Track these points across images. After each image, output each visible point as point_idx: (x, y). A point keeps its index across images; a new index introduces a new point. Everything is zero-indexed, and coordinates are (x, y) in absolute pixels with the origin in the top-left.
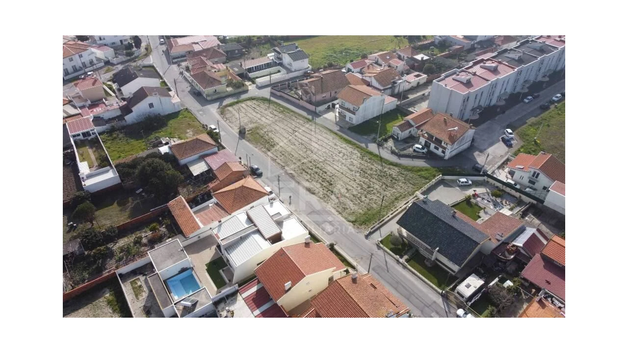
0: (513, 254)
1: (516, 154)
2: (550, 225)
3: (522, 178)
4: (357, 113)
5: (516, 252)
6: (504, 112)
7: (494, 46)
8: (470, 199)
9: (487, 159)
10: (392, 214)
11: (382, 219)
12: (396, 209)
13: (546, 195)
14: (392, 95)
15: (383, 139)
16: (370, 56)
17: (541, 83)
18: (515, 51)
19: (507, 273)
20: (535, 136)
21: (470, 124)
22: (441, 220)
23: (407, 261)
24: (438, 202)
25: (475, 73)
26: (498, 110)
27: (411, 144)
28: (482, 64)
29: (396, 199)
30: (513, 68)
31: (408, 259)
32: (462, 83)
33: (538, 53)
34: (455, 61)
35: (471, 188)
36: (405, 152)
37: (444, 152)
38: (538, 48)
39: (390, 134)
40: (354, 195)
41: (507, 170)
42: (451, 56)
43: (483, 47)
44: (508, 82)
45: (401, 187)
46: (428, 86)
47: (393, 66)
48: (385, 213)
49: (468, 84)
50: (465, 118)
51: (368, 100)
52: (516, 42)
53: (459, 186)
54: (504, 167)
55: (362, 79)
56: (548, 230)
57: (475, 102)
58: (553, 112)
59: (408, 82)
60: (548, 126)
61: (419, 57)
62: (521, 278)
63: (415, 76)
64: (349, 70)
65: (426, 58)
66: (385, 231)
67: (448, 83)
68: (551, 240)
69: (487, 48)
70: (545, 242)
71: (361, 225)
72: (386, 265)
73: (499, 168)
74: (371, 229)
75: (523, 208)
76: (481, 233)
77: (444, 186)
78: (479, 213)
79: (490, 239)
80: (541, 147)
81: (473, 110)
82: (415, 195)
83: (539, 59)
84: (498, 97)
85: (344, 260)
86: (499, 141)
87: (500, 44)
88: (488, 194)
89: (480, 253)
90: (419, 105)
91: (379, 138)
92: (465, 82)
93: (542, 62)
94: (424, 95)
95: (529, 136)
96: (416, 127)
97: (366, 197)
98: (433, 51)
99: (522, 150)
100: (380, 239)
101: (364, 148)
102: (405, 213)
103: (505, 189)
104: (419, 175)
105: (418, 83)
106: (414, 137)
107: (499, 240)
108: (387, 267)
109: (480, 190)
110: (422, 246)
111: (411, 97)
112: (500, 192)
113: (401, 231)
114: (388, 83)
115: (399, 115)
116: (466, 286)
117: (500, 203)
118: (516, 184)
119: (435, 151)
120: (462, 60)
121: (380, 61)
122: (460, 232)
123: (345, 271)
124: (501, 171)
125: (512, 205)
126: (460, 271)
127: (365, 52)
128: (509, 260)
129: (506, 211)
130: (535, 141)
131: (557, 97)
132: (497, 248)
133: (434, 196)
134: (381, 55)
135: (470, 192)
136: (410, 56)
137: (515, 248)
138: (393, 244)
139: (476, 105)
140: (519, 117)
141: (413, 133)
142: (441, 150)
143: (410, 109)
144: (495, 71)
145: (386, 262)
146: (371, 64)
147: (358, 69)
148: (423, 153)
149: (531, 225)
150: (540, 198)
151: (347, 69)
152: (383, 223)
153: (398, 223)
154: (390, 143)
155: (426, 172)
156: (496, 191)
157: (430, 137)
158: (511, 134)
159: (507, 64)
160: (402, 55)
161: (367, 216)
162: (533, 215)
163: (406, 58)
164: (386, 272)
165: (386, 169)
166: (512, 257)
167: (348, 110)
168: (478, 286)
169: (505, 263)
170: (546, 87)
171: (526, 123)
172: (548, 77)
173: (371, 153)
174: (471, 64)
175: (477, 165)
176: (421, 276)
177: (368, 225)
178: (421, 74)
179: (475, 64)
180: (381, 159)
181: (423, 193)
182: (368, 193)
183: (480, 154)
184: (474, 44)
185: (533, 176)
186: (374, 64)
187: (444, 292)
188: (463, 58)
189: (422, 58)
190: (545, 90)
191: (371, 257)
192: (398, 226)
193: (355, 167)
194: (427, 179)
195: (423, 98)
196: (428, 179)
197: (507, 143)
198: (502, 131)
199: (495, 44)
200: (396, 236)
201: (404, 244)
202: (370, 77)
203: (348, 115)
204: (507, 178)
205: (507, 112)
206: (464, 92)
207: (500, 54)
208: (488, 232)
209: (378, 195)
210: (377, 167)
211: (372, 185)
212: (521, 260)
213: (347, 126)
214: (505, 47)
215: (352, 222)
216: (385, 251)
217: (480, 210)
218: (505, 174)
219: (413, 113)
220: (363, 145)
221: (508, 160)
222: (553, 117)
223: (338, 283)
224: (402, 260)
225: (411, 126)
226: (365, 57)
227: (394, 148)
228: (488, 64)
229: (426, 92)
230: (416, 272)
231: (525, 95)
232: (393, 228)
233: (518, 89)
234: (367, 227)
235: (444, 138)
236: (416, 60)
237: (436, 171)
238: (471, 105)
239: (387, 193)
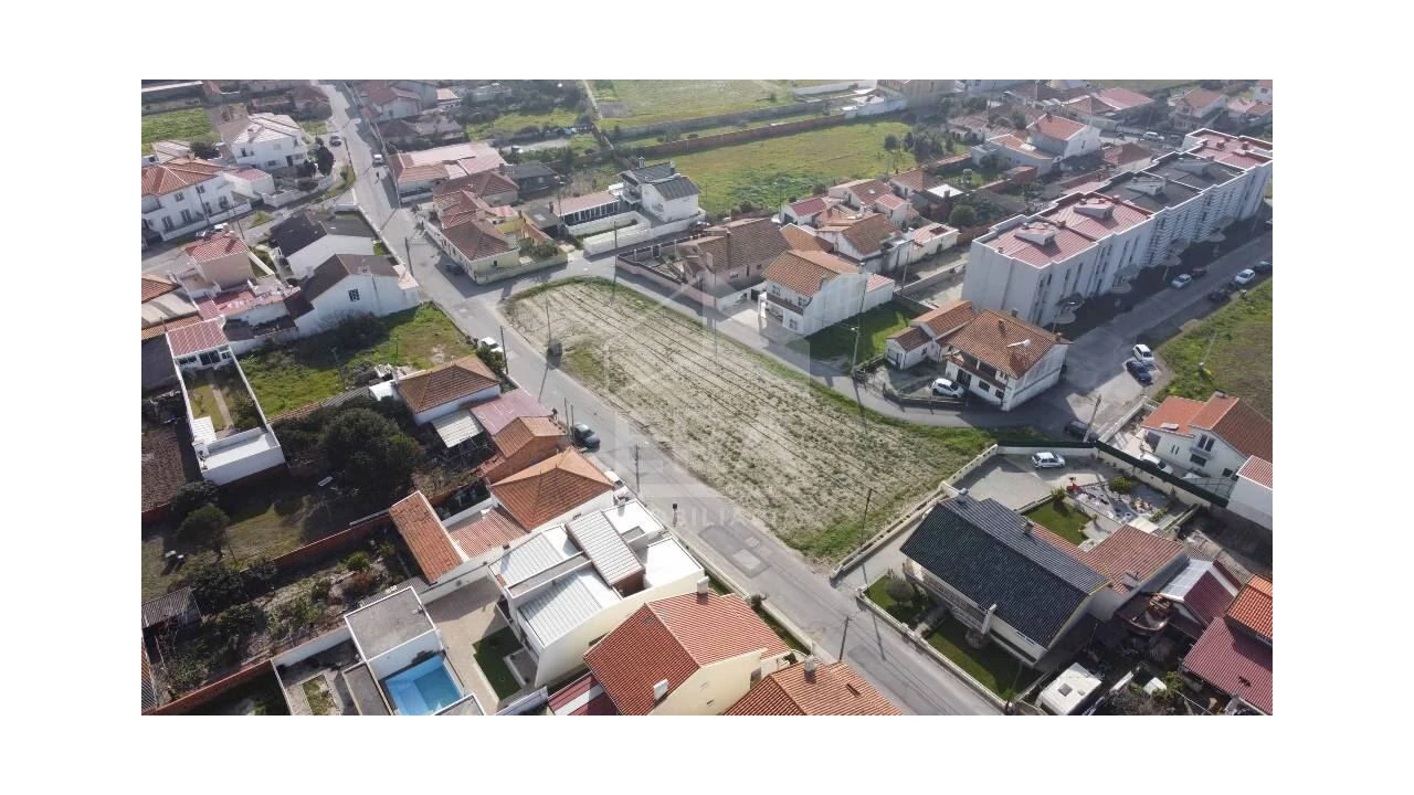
0: (1163, 619)
1: (1159, 399)
2: (1242, 554)
3: (1175, 450)
4: (807, 310)
5: (1169, 614)
6: (1128, 309)
7: (1103, 168)
8: (1063, 497)
9: (1096, 410)
10: (889, 531)
11: (867, 543)
12: (897, 521)
13: (1231, 487)
14: (884, 273)
15: (864, 367)
16: (833, 190)
17: (1209, 245)
18: (1149, 177)
19: (1151, 661)
20: (1200, 361)
21: (1056, 332)
22: (999, 543)
23: (926, 634)
24: (990, 504)
25: (1064, 222)
26: (1117, 303)
27: (929, 377)
28: (1078, 205)
29: (897, 498)
30: (1145, 213)
31: (927, 631)
32: (1035, 244)
33: (1200, 181)
34: (1019, 200)
35: (1064, 474)
36: (915, 395)
37: (1000, 395)
38: (1199, 172)
39: (880, 356)
40: (802, 490)
41: (1141, 433)
42: (1009, 189)
43: (1077, 171)
44: (1136, 243)
45: (909, 472)
46: (962, 252)
47: (881, 209)
48: (873, 529)
49: (1049, 247)
50: (1045, 322)
51: (831, 283)
52: (1148, 160)
53: (1039, 470)
54: (1134, 427)
55: (818, 239)
56: (1239, 567)
57: (1065, 285)
58: (1238, 309)
59: (916, 244)
60: (1229, 337)
61: (939, 191)
62: (1184, 673)
63: (932, 231)
64: (788, 219)
65: (954, 192)
66: (875, 569)
67: (1004, 246)
68: (1247, 586)
69: (1086, 171)
70: (1234, 592)
71: (820, 555)
72: (880, 645)
73: (1124, 429)
74: (844, 564)
75: (1182, 517)
76: (1089, 571)
77: (1004, 470)
78: (1083, 528)
79: (1110, 586)
80: (1216, 383)
81: (1062, 303)
82: (939, 489)
83: (1201, 194)
84: (1116, 275)
85: (785, 634)
86: (1121, 370)
87: (1116, 163)
88: (1102, 487)
89: (1088, 617)
90: (942, 293)
91: (857, 364)
92: (1042, 242)
93: (1209, 200)
94: (952, 271)
95: (1186, 359)
96: (938, 341)
97: (830, 494)
98: (970, 179)
99: (1173, 390)
100: (864, 587)
101: (823, 387)
102: (920, 526)
103: (1137, 475)
104: (947, 446)
105: (940, 246)
106: (934, 362)
107: (1130, 588)
108: (881, 649)
109: (1084, 478)
110: (959, 599)
111: (925, 276)
112: (1129, 483)
113: (911, 568)
114: (872, 245)
115: (899, 316)
116: (1060, 691)
117: (1129, 507)
118: (1162, 465)
119: (981, 392)
120: (1035, 197)
121: (856, 200)
122: (1042, 569)
123: (786, 658)
124: (1128, 435)
125: (1156, 510)
126: (1045, 658)
127: (820, 181)
128: (1154, 632)
129: (1143, 524)
130: (1202, 373)
131: (1245, 276)
132: (1125, 606)
133: (981, 491)
134: (856, 189)
135: (1062, 482)
136: (919, 190)
137: (1167, 605)
138: (894, 597)
139: (1068, 294)
140: (1165, 318)
141: (931, 353)
142: (993, 389)
143: (923, 302)
144: (1106, 219)
145: (879, 638)
146: (836, 207)
147: (808, 218)
148: (955, 396)
149: (1200, 554)
150: (1217, 494)
151: (783, 216)
152: (869, 550)
153: (902, 549)
154: (882, 376)
155: (962, 438)
156: (1118, 479)
157: (970, 361)
158: (1146, 354)
159: (1132, 204)
160: (903, 186)
161: (834, 535)
162: (1203, 532)
163: (910, 193)
164: (880, 658)
165: (873, 433)
166: (1162, 625)
167: (787, 304)
168: (1088, 692)
169: (1146, 639)
170: (1220, 256)
171: (1180, 331)
172: (1223, 233)
173: (839, 398)
174: (1053, 204)
175: (1075, 423)
176: (958, 669)
177: (836, 556)
178: (944, 226)
179: (1063, 204)
180: (863, 410)
181: (958, 485)
182: (835, 485)
183: (1082, 398)
184: (1059, 164)
185: (1201, 445)
186: (843, 207)
187: (1010, 705)
188: (1036, 193)
189: (947, 193)
190: (1217, 262)
191: (847, 626)
192: (903, 557)
193: (805, 428)
194: (964, 454)
195: (951, 279)
196: (968, 453)
197: (1140, 374)
198: (1127, 349)
199: (1103, 163)
200: (901, 581)
201: (918, 598)
202: (834, 233)
203: (787, 314)
204: (1143, 451)
205: (1138, 309)
206: (1041, 263)
207: (1117, 182)
208: (1107, 569)
209: (858, 489)
210: (852, 426)
211: (843, 468)
212: (1181, 631)
213: (786, 339)
214: (1126, 168)
215: (801, 549)
216: (875, 613)
217: (1085, 523)
218: (1138, 442)
219: (929, 310)
220: (822, 380)
221: (1143, 412)
222: (1237, 319)
223: (773, 680)
224: (915, 634)
225: (925, 338)
226: (821, 191)
227: (889, 386)
228: (1092, 204)
229: (957, 265)
230: (946, 660)
231: (1175, 272)
232: (892, 561)
233: (1159, 260)
234: (833, 560)
235: (1001, 363)
236: (934, 198)
237: (985, 435)
238: (1056, 291)
239: (878, 484)
